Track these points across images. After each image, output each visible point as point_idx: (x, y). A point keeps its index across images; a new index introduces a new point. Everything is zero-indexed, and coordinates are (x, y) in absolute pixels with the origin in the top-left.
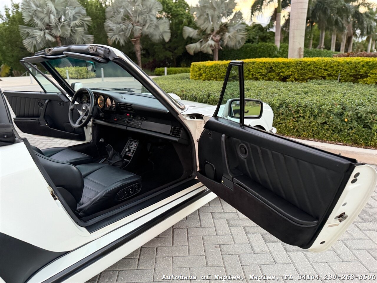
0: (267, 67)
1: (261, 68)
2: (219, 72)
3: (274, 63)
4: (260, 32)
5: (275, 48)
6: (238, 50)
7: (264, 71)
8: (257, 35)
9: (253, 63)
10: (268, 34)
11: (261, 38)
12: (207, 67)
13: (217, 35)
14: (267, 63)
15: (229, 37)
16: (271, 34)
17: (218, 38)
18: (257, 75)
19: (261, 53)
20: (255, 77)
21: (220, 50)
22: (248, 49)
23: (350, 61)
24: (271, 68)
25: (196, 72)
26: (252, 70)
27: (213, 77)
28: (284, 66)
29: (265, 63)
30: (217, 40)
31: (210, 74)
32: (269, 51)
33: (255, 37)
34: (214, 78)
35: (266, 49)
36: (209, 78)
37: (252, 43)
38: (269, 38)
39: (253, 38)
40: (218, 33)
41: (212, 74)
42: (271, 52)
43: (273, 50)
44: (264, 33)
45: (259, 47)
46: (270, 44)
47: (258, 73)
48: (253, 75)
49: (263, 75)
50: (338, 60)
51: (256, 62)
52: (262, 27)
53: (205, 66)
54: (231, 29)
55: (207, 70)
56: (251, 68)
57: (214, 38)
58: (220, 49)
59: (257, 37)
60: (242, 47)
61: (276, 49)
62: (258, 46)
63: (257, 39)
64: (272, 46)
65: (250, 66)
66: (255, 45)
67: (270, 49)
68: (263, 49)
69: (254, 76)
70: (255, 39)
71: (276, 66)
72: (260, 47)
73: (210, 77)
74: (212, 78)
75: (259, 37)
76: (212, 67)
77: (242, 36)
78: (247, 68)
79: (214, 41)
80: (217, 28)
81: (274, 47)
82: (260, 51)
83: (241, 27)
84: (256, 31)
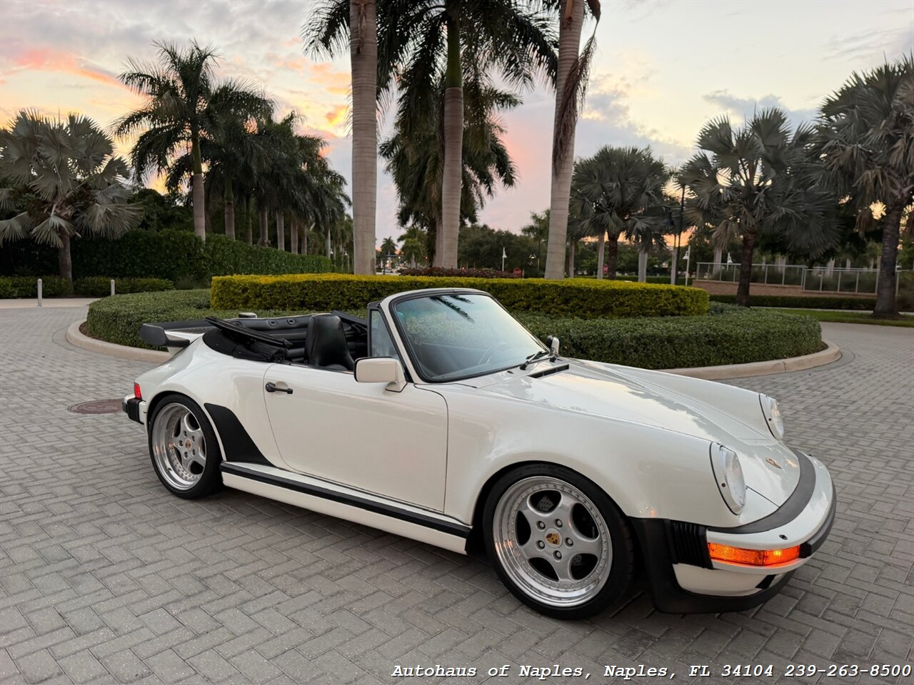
0: (369, 289)
1: (360, 291)
2: (289, 294)
3: (379, 283)
4: (157, 206)
5: (198, 240)
6: (118, 242)
7: (366, 295)
8: (152, 213)
9: (348, 282)
10: (178, 213)
11: (161, 219)
12: (263, 286)
13: (66, 206)
14: (369, 282)
15: (108, 213)
16: (183, 213)
17: (69, 211)
18: (355, 300)
19: (171, 250)
20: (352, 304)
21: (73, 239)
22: (140, 240)
23: (474, 283)
24: (376, 290)
25: (235, 294)
26: (348, 294)
27: (276, 304)
28: (393, 288)
29: (366, 282)
30: (66, 215)
31: (271, 298)
32: (188, 248)
33: (151, 217)
34: (280, 306)
35: (180, 242)
36: (268, 306)
37: (147, 229)
38: (181, 221)
39: (148, 218)
40: (69, 202)
41: (274, 298)
42: (191, 249)
43: (195, 244)
44: (166, 210)
45: (164, 237)
46: (188, 233)
47: (358, 297)
48: (349, 301)
49: (363, 300)
50: (461, 281)
51: (352, 281)
52: (159, 194)
53: (257, 285)
54: (98, 195)
55: (264, 292)
56: (345, 290)
57: (58, 211)
58: (76, 235)
59: (155, 217)
60: (126, 235)
61: (201, 243)
62: (162, 236)
63: (155, 221)
64: (192, 236)
65: (344, 287)
66: (152, 232)
67: (190, 244)
68: (174, 242)
69: (352, 302)
70: (152, 220)
71: (382, 288)
72: (168, 238)
73: (271, 304)
74: (277, 306)
75: (158, 215)
76: (273, 286)
77: (134, 214)
78: (338, 290)
79: (61, 217)
80: (67, 191)
81: (196, 239)
82: (167, 247)
83: (121, 192)
84: (151, 205)
